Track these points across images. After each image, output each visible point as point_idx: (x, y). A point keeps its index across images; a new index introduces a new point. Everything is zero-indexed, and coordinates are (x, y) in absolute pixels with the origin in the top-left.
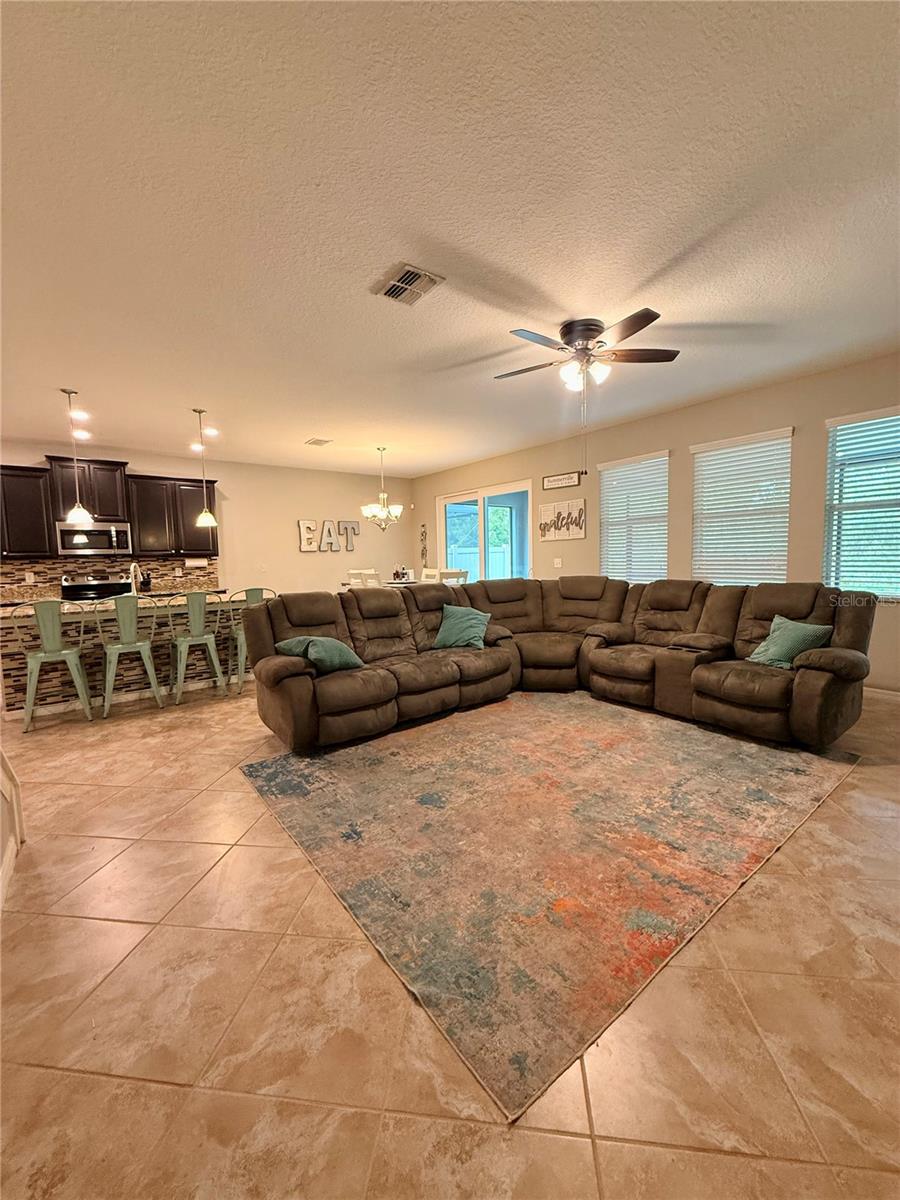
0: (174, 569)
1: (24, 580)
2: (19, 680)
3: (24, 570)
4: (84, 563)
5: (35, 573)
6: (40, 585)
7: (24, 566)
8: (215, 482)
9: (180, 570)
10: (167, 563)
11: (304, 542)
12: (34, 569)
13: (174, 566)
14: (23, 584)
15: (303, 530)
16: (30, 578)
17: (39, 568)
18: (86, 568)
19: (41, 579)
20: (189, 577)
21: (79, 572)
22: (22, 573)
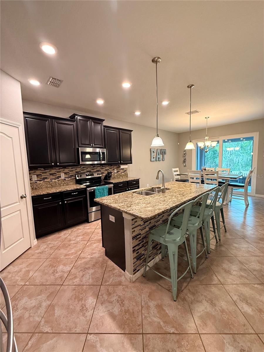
0: (114, 170)
1: (60, 177)
2: (138, 252)
3: (60, 172)
4: (83, 168)
5: (65, 173)
6: (67, 179)
7: (61, 170)
8: (132, 131)
9: (116, 169)
10: (112, 167)
11: (152, 158)
12: (65, 171)
13: (114, 168)
14: (60, 179)
15: (152, 152)
16: (63, 176)
17: (66, 170)
18: (84, 170)
19: (67, 176)
20: (119, 173)
21: (82, 172)
22: (59, 173)
